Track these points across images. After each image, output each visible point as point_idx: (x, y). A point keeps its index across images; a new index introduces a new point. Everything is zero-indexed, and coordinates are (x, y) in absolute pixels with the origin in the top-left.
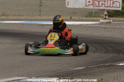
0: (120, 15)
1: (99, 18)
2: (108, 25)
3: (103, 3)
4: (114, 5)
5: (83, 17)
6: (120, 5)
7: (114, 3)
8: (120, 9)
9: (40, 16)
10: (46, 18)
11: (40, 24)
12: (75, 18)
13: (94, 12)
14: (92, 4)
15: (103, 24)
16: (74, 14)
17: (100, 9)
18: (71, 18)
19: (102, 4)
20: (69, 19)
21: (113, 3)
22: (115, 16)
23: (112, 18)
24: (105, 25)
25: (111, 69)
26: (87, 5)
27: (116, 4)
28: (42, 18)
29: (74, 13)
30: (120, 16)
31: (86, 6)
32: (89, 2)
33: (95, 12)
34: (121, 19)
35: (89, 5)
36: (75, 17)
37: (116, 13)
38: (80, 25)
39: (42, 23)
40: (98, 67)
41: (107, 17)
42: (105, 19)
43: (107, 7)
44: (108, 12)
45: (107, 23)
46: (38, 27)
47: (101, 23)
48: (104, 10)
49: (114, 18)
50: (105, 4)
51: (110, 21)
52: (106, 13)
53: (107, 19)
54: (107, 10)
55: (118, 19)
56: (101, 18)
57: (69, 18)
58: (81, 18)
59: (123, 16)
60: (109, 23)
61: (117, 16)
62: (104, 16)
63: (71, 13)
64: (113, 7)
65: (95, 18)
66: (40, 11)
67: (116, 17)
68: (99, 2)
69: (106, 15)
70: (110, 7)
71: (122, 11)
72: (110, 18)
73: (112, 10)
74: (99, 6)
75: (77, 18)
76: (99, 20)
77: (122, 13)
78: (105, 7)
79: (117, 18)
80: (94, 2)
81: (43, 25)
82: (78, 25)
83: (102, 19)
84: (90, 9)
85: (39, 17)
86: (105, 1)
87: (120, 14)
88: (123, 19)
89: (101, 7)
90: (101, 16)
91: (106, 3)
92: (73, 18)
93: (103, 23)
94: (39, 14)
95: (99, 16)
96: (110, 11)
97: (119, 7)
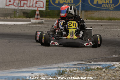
3: (25, 2)
4: (37, 5)
6: (43, 5)
7: (38, 2)
8: (44, 9)
13: (18, 12)
14: (13, 4)
19: (24, 4)
21: (36, 3)
26: (8, 4)
27: (39, 4)
31: (6, 5)
32: (10, 1)
35: (9, 5)
41: (39, 17)
42: (37, 19)
43: (30, 7)
45: (39, 23)
47: (32, 23)
50: (27, 4)
51: (43, 22)
53: (39, 19)
60: (41, 23)
62: (36, 16)
64: (36, 7)
65: (21, 19)
68: (20, 1)
69: (38, 15)
70: (33, 7)
74: (21, 6)
76: (31, 20)
78: (27, 6)
80: (15, 1)
82: (12, 25)
86: (27, 1)
88: (51, 19)
89: (23, 6)
91: (29, 2)
93: (35, 23)
97: (43, 8)
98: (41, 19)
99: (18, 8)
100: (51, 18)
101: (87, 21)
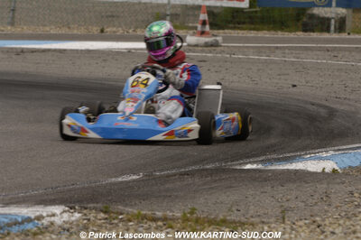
0: (244, 23)
1: (185, 31)
2: (210, 52)
5: (137, 28)
8: (246, 5)
9: (12, 24)
10: (31, 32)
11: (12, 48)
12: (114, 32)
13: (168, 13)
15: (196, 48)
16: (110, 19)
17: (186, 5)
18: (102, 31)
20: (96, 33)
22: (231, 25)
23: (221, 31)
24: (202, 51)
25: (219, 180)
28: (18, 30)
29: (113, 16)
30: (244, 26)
33: (172, 15)
34: (249, 35)
36: (115, 29)
37: (233, 17)
38: (129, 51)
39: (18, 46)
40: (182, 174)
41: (207, 28)
42: (203, 33)
44: (211, 12)
45: (206, 45)
46: (6, 56)
47: (189, 45)
48: (199, 7)
49: (226, 31)
51: (217, 41)
52: (203, 16)
53: (208, 33)
54: (209, 7)
55: (240, 35)
56: (191, 32)
57: (95, 30)
58: (130, 31)
59: (253, 26)
60: (212, 46)
61: (237, 25)
62: (199, 27)
63: (102, 17)
66: (13, 10)
67: (234, 28)
69: (204, 23)
71: (252, 12)
72: (215, 32)
73: (222, 7)
75: (120, 31)
76: (186, 36)
77: (250, 17)
79: (236, 32)
81: (23, 51)
82: (122, 53)
83: (194, 34)
84: (158, 6)
85: (9, 28)
87: (247, 20)
88: (252, 34)
90: (190, 25)
92: (108, 30)
93: (196, 46)
94: (9, 19)
95: (183, 27)
96: (215, 11)
98: (214, 35)
99: (169, 3)
100: (254, 29)
101: (348, 37)
